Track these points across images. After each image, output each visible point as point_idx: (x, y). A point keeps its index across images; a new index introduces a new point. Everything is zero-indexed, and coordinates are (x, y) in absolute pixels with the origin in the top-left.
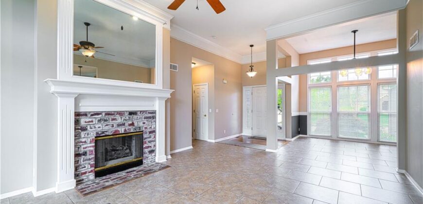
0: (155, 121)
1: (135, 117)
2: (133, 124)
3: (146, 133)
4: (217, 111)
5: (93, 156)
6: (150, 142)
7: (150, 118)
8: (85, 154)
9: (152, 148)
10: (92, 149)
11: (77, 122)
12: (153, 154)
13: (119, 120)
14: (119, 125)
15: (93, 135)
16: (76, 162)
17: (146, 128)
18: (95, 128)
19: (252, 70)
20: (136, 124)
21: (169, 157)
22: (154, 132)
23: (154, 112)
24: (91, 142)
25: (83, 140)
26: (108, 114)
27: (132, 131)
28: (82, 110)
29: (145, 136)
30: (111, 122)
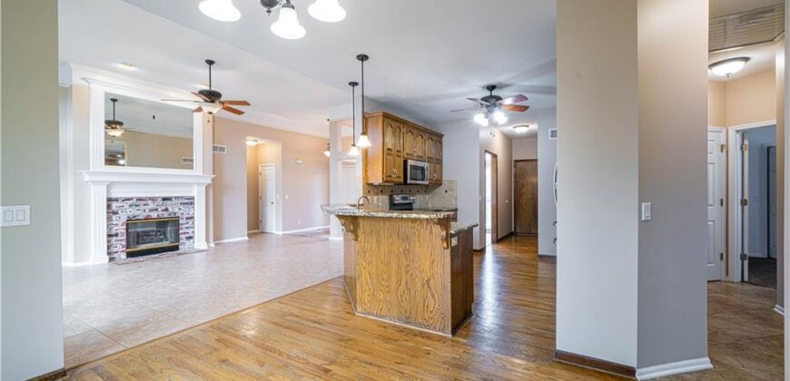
0: (193, 208)
1: (169, 202)
2: (167, 210)
3: (182, 219)
4: (287, 197)
5: (125, 238)
6: (187, 228)
7: (187, 204)
8: (116, 235)
9: (191, 235)
10: (124, 231)
11: (109, 206)
12: (191, 241)
13: (151, 205)
14: (151, 210)
15: (124, 219)
16: (109, 242)
17: (182, 214)
18: (126, 213)
19: (329, 149)
20: (170, 210)
21: (212, 245)
22: (192, 218)
23: (193, 198)
24: (122, 225)
25: (114, 223)
26: (139, 199)
27: (166, 216)
28: (114, 196)
29: (181, 222)
30: (143, 208)
